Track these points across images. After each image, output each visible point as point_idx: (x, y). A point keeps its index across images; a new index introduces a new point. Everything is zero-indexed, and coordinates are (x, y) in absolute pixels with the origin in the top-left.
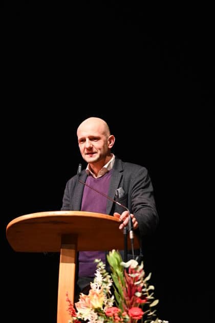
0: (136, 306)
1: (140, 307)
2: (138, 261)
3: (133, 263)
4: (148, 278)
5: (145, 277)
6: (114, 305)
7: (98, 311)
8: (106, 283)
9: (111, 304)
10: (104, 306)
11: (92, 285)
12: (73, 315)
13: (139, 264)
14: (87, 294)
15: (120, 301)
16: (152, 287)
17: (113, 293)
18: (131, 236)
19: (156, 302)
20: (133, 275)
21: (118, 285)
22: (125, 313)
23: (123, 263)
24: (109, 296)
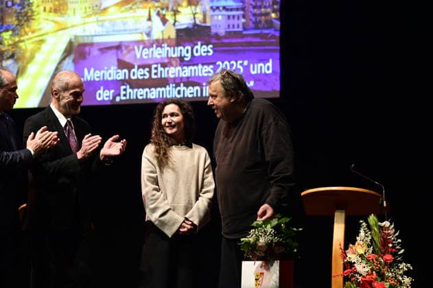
0: (388, 253)
1: (391, 254)
2: (390, 222)
3: (387, 224)
4: (397, 234)
5: (395, 233)
6: (373, 253)
7: (361, 256)
8: (368, 237)
9: (370, 252)
10: (365, 253)
11: (358, 238)
12: (345, 258)
13: (391, 224)
14: (354, 244)
15: (377, 249)
16: (399, 241)
17: (372, 244)
18: (385, 205)
19: (402, 251)
20: (386, 232)
21: (375, 239)
22: (380, 258)
23: (380, 223)
24: (369, 246)
